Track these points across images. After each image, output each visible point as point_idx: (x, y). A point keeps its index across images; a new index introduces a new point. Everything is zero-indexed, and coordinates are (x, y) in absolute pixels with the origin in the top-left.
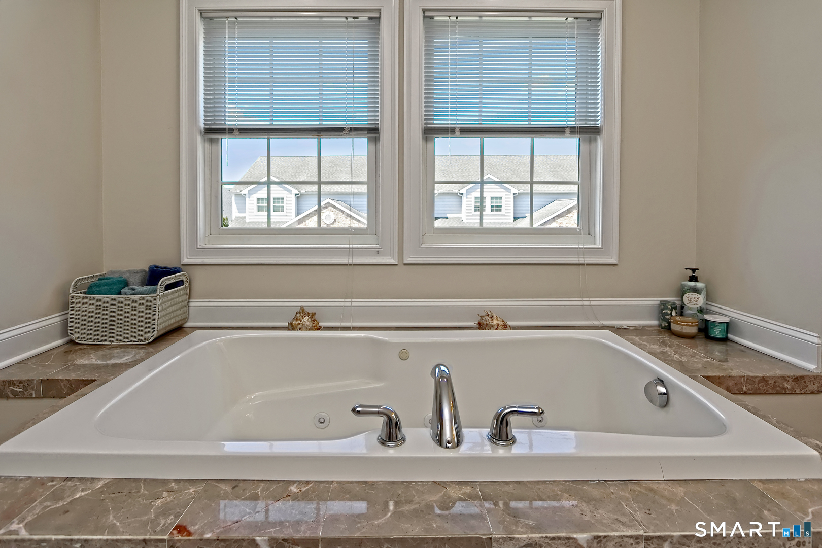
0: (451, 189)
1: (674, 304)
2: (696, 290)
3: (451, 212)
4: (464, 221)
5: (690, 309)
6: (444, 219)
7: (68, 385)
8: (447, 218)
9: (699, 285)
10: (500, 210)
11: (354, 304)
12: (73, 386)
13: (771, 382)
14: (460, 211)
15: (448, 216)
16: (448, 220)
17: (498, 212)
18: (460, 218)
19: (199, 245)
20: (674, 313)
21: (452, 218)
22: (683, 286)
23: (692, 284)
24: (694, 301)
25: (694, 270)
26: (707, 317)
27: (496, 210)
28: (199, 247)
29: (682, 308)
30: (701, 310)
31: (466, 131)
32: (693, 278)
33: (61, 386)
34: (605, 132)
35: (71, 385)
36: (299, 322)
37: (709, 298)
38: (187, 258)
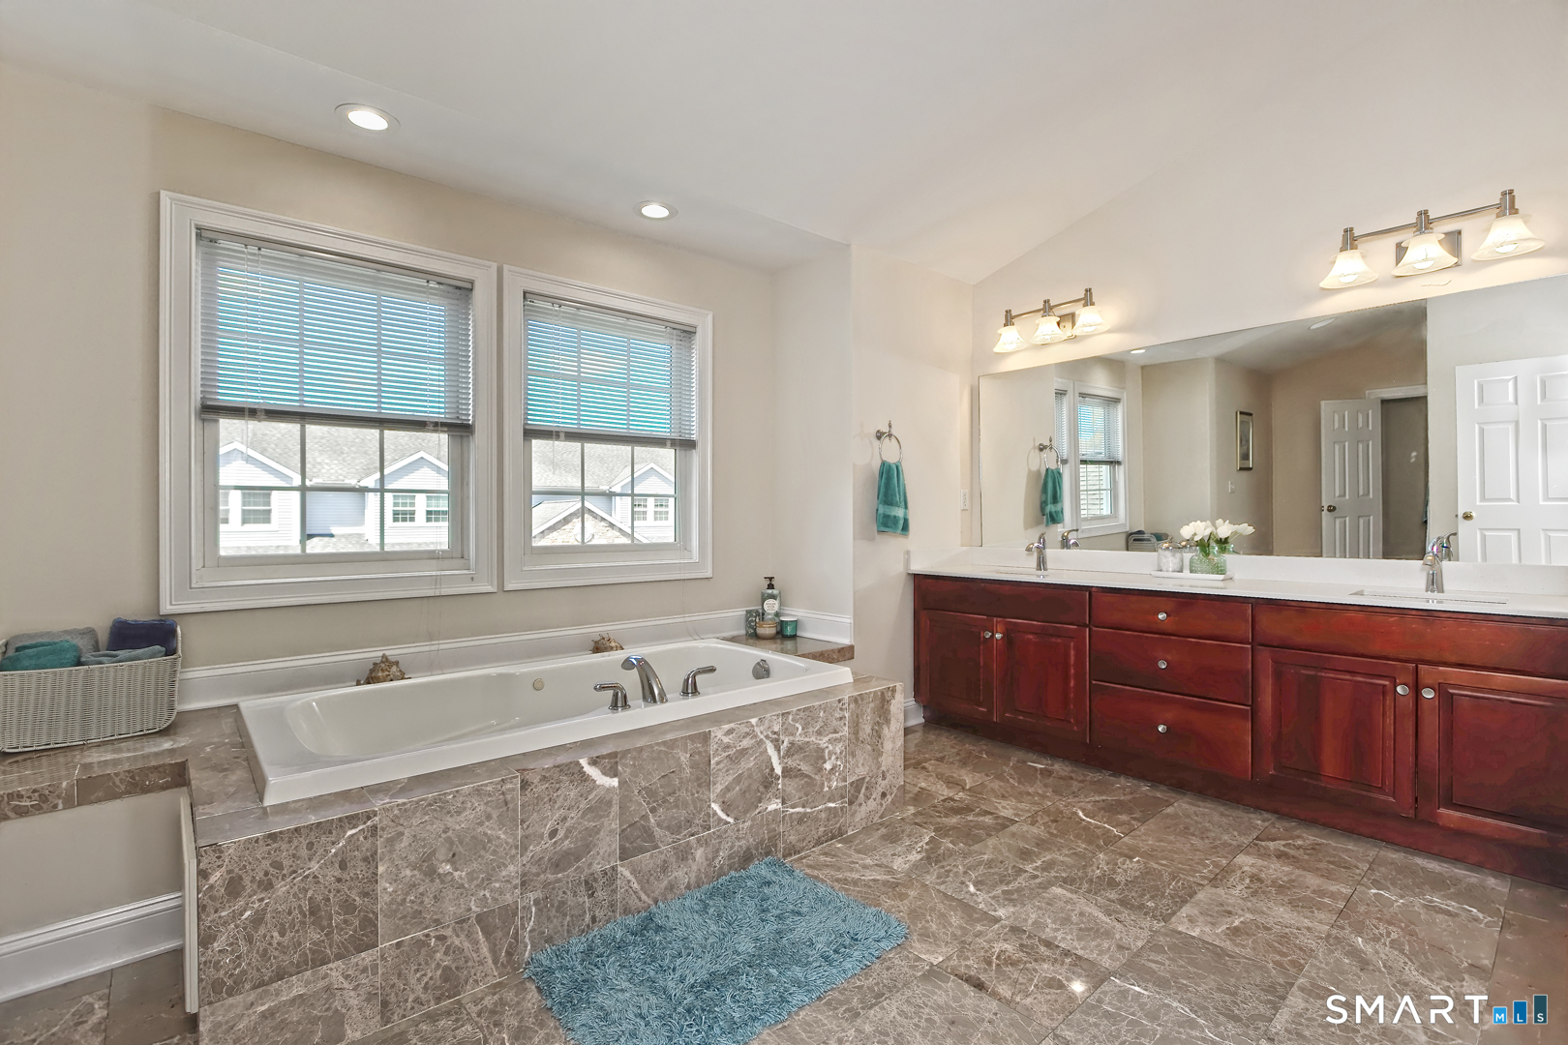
0: (341, 478)
1: (757, 611)
2: (773, 597)
3: (341, 523)
4: (369, 542)
5: (769, 614)
6: (326, 539)
7: (128, 779)
8: (332, 536)
9: (775, 592)
10: (412, 519)
11: (442, 647)
12: (137, 778)
13: (826, 655)
14: (360, 521)
15: (333, 532)
16: (334, 539)
17: (408, 524)
18: (360, 536)
19: (194, 581)
20: (757, 620)
21: (343, 536)
22: (763, 594)
23: (770, 591)
24: (771, 607)
25: (771, 579)
26: (783, 619)
27: (404, 520)
28: (193, 586)
29: (763, 614)
30: (777, 614)
31: (572, 436)
32: (771, 586)
33: (114, 783)
34: (699, 446)
35: (133, 777)
36: (387, 673)
37: (781, 604)
38: (171, 604)
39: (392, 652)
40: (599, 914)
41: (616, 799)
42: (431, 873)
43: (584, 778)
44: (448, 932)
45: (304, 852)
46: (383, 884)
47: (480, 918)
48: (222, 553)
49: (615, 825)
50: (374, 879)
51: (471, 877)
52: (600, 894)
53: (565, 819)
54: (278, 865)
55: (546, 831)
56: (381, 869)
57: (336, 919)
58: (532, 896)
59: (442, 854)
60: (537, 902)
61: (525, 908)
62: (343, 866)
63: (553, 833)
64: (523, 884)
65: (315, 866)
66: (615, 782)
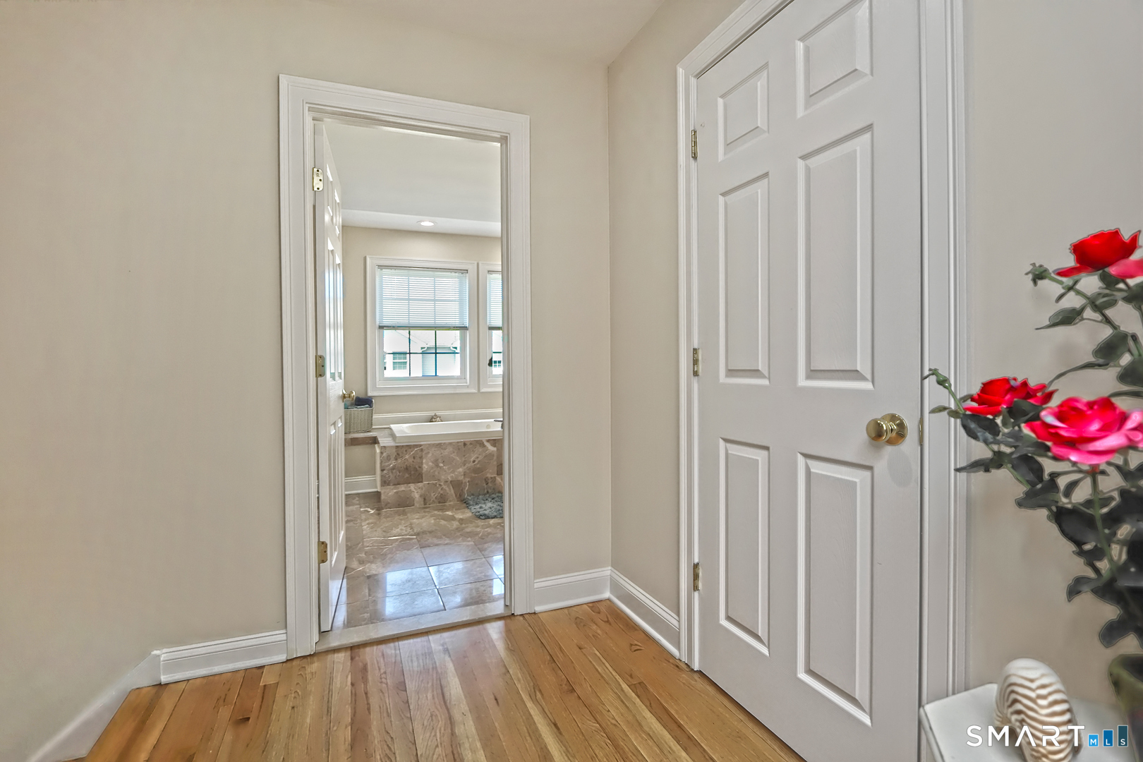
28: (377, 387)
36: (435, 420)
39: (438, 413)
40: (490, 491)
41: (495, 455)
42: (437, 466)
43: (484, 446)
44: (442, 484)
45: (405, 452)
46: (424, 465)
47: (451, 482)
48: (385, 376)
49: (495, 463)
50: (422, 463)
51: (449, 469)
52: (490, 485)
53: (478, 458)
54: (398, 454)
55: (472, 460)
56: (424, 461)
57: (413, 472)
58: (467, 480)
59: (440, 460)
60: (469, 482)
61: (465, 483)
62: (414, 458)
63: (474, 461)
64: (464, 475)
65: (407, 457)
66: (495, 449)
